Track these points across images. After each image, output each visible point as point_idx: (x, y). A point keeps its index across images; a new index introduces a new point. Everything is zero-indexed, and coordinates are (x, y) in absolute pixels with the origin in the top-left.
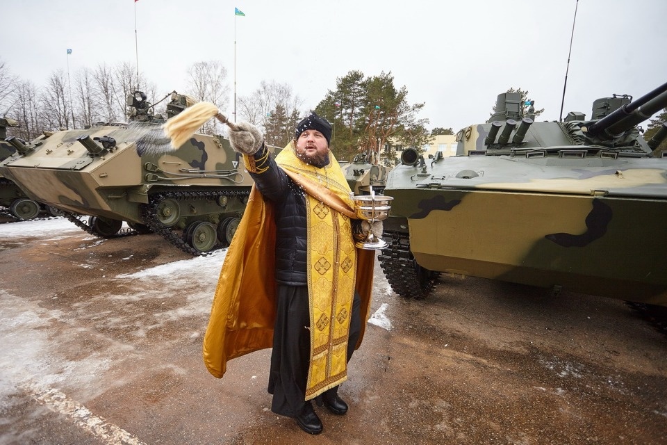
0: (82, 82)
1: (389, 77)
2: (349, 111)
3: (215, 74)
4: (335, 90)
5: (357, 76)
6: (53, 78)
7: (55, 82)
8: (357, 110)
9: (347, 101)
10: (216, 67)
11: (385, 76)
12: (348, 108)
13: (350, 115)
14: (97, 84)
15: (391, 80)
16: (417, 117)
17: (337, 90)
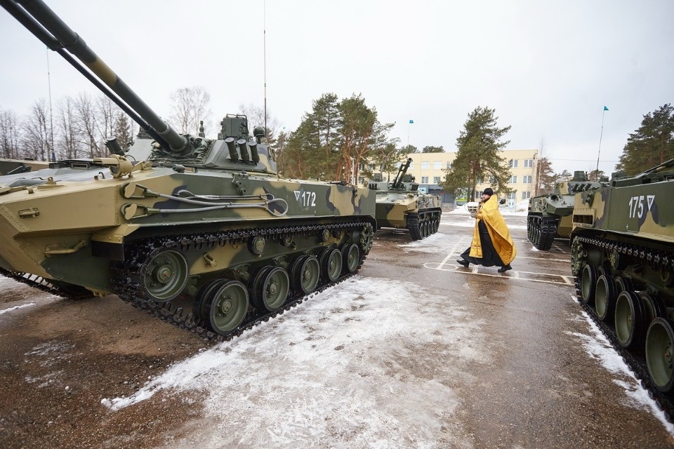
0: (65, 110)
1: (361, 99)
2: (325, 132)
3: (198, 99)
4: (312, 112)
5: (331, 98)
6: (36, 107)
7: (38, 111)
8: (333, 130)
9: (322, 122)
10: (199, 93)
11: (356, 97)
12: (324, 129)
13: (327, 135)
14: (78, 112)
15: (363, 101)
16: (389, 136)
17: (313, 112)
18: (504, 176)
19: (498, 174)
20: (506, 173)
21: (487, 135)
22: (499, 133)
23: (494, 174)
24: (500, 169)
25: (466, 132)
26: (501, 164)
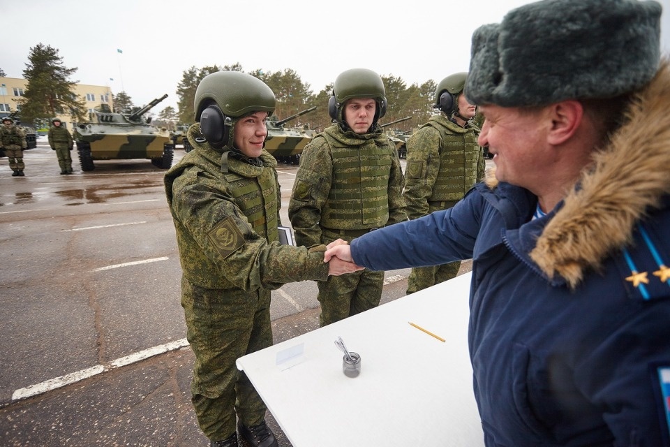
18: (82, 111)
19: (74, 107)
20: (82, 108)
21: (57, 72)
22: (68, 72)
23: (71, 108)
24: (76, 104)
25: (32, 65)
26: (77, 100)
